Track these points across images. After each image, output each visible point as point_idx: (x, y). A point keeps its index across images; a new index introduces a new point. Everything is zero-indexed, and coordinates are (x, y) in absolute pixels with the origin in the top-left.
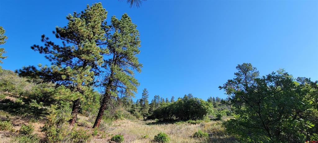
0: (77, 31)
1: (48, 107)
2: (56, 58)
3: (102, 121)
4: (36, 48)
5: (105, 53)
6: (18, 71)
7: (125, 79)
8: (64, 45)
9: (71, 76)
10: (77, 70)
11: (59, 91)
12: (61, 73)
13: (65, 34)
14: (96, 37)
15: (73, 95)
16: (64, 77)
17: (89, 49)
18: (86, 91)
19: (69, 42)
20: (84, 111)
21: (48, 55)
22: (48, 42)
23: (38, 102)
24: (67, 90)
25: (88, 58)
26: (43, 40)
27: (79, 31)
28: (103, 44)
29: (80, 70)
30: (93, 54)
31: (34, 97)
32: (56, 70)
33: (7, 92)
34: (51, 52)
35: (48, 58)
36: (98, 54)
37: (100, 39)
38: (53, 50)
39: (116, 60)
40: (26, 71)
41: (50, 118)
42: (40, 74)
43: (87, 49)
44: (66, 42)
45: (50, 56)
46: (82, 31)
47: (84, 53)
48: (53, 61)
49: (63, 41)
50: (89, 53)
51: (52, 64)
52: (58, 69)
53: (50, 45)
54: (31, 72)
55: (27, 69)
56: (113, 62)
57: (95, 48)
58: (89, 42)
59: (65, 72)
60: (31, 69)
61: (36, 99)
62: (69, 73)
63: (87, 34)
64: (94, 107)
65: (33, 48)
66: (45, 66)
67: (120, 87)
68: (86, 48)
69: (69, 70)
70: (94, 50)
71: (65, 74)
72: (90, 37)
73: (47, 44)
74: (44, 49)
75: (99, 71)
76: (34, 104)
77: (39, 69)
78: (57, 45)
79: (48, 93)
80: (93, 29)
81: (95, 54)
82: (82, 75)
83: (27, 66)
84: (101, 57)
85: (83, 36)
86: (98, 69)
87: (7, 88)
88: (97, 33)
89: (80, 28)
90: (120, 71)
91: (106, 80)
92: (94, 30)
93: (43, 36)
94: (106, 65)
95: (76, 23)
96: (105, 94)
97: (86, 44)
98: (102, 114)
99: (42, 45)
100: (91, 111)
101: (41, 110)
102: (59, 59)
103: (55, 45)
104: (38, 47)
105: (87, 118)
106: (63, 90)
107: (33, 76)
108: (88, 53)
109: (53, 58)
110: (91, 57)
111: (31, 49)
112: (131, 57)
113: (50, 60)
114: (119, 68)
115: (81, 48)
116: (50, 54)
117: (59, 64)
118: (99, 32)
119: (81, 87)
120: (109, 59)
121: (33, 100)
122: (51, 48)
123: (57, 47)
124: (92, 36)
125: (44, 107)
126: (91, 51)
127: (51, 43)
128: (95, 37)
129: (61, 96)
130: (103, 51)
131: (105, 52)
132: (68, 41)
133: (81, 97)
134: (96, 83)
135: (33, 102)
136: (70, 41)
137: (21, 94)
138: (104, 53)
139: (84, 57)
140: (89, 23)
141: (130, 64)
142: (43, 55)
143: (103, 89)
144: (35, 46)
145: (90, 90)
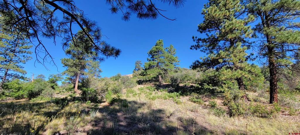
0: (213, 18)
1: (216, 87)
2: (208, 48)
3: (279, 96)
4: (193, 48)
5: (251, 21)
6: (191, 67)
7: (296, 38)
8: (208, 36)
9: (226, 58)
10: (228, 50)
11: (222, 73)
12: (217, 58)
13: (205, 27)
14: (232, 11)
15: (235, 73)
16: (221, 61)
17: (231, 27)
18: (246, 67)
19: (211, 32)
20: (249, 87)
21: (202, 49)
22: (197, 40)
23: (208, 84)
24: (228, 70)
25: (234, 36)
26: (194, 41)
27: (215, 17)
28: (241, 14)
29: (231, 50)
30: (237, 29)
31: (204, 81)
32: (213, 58)
33: (189, 81)
34: (202, 46)
35: (202, 51)
36: (242, 27)
37: (237, 11)
38: (202, 44)
39: (267, 22)
40: (194, 65)
41: (227, 95)
42: (203, 64)
43: (229, 28)
44: (208, 33)
45: (203, 49)
46: (217, 15)
47: (227, 33)
48: (206, 52)
49: (206, 33)
50: (233, 31)
51: (207, 54)
52: (213, 56)
53: (199, 41)
54: (198, 65)
55: (195, 63)
56: (264, 25)
57: (238, 23)
58: (228, 21)
59: (219, 56)
60: (197, 63)
61: (206, 83)
62: (223, 56)
63: (223, 15)
64: (259, 81)
65: (191, 49)
66: (204, 57)
67: (291, 50)
68: (227, 28)
69: (223, 53)
70: (237, 25)
71: (220, 58)
72: (226, 16)
73: (197, 41)
74: (197, 46)
75: (249, 43)
76: (206, 86)
77: (201, 61)
78: (203, 38)
79: (211, 77)
80: (225, 7)
81: (239, 29)
82: (235, 54)
83: (194, 62)
84: (248, 28)
85: (219, 19)
86: (247, 42)
87: (188, 79)
88: (231, 7)
89: (215, 14)
90: (282, 31)
91: (262, 49)
92: (227, 7)
93: (193, 38)
94: (255, 34)
95: (210, 13)
96: (270, 66)
97: (226, 24)
98: (276, 88)
99: (195, 43)
100: (257, 86)
101: (213, 89)
102: (210, 48)
103: (203, 40)
104: (193, 46)
105: (255, 93)
106: (225, 71)
107: (200, 67)
108: (231, 31)
109: (205, 50)
110: (237, 33)
111: (191, 50)
112: (292, 6)
113: (205, 52)
114: (278, 28)
115: (223, 31)
116: (202, 48)
117: (212, 52)
118: (232, 5)
119: (239, 65)
120: (256, 26)
121: (205, 84)
122: (201, 43)
123: (204, 41)
124: (228, 13)
125: (214, 88)
126: (233, 28)
127: (199, 40)
128: (231, 13)
129: (226, 77)
130: (247, 21)
131: (249, 20)
132: (209, 31)
133: (244, 74)
134: (251, 57)
135: (205, 85)
136: (211, 30)
137: (196, 81)
138: (249, 22)
139: (230, 36)
140: (220, 4)
141: (294, 15)
142: (199, 50)
143: (265, 60)
144: (192, 46)
145: (250, 65)
